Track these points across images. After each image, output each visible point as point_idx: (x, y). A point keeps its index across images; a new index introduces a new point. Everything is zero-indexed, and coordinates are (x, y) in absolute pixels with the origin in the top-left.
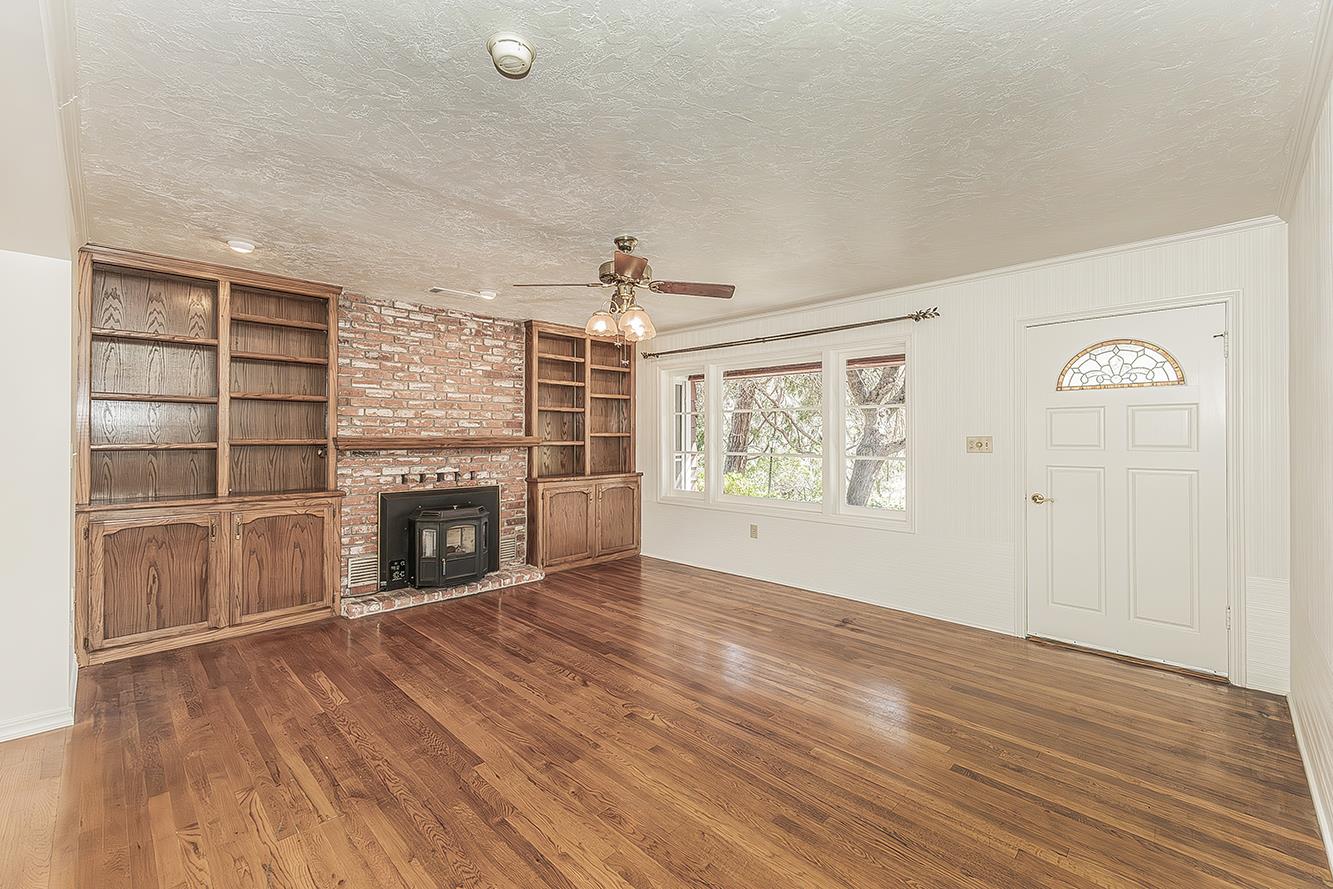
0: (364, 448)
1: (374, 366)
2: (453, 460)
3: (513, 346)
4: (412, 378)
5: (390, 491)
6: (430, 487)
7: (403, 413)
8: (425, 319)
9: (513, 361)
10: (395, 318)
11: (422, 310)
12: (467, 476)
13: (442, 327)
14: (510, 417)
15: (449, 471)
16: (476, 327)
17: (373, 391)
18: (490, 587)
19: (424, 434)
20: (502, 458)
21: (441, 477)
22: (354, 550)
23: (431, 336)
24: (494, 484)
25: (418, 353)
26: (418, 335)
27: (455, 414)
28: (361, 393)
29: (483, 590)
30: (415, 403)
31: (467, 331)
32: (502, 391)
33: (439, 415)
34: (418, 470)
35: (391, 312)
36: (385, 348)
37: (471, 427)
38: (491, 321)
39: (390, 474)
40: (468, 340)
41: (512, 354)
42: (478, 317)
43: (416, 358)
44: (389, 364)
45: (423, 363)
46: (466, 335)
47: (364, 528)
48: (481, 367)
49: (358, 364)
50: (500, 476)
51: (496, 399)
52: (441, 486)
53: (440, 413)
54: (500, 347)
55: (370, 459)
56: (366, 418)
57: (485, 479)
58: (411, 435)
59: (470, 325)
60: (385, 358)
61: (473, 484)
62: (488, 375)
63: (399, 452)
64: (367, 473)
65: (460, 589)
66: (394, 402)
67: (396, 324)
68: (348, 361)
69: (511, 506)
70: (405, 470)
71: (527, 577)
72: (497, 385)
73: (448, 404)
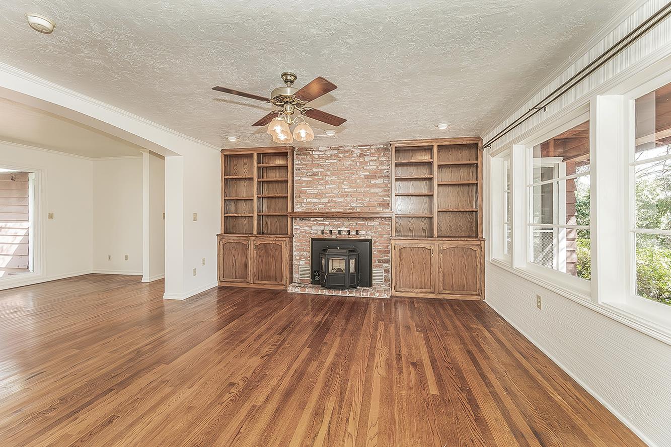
0: (306, 217)
1: (310, 179)
2: (346, 224)
3: (383, 159)
4: (327, 183)
5: (316, 237)
6: (334, 237)
7: (323, 200)
8: (333, 153)
9: (382, 168)
10: (318, 155)
11: (332, 149)
12: (353, 233)
13: (341, 155)
14: (381, 200)
15: (342, 229)
16: (360, 152)
17: (310, 191)
18: (354, 294)
19: (333, 210)
20: (375, 224)
21: (340, 232)
22: (301, 263)
23: (336, 161)
24: (370, 238)
25: (329, 170)
26: (330, 161)
27: (348, 199)
28: (305, 192)
29: (350, 295)
30: (328, 195)
31: (355, 155)
32: (375, 185)
33: (340, 201)
34: (328, 228)
35: (317, 153)
36: (315, 170)
37: (356, 205)
38: (369, 147)
39: (315, 229)
40: (354, 160)
41: (382, 163)
42: (362, 146)
43: (329, 173)
44: (317, 177)
45: (332, 174)
46: (354, 157)
47: (305, 253)
48: (363, 174)
49: (304, 179)
50: (373, 234)
51: (372, 190)
52: (339, 237)
53: (341, 200)
54: (375, 160)
55: (307, 222)
56: (307, 203)
57: (363, 235)
58: (327, 211)
59: (356, 151)
60: (315, 175)
61: (358, 237)
62: (367, 177)
63: (319, 219)
64: (306, 228)
65: (337, 291)
66: (319, 196)
67: (320, 158)
68: (300, 178)
69: (380, 252)
70: (322, 228)
71: (378, 294)
72: (373, 182)
73: (345, 195)
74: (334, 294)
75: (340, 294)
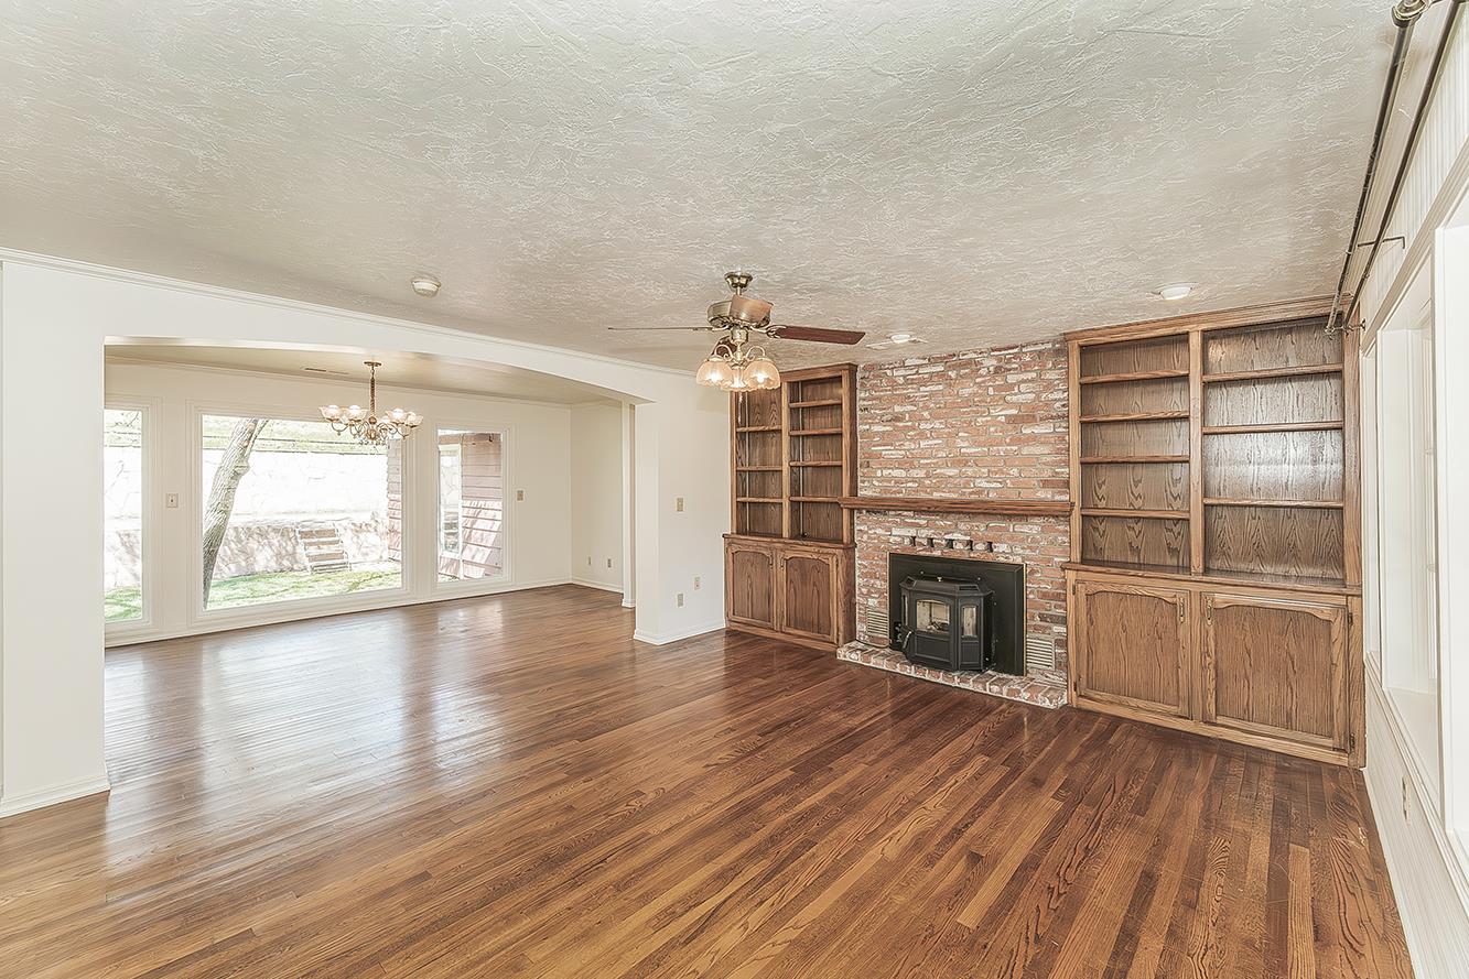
0: (878, 507)
1: (888, 428)
2: (962, 526)
3: (1052, 375)
4: (922, 435)
5: (899, 551)
6: (937, 553)
7: (915, 473)
8: (934, 369)
9: (1051, 397)
10: (904, 377)
11: (932, 361)
12: (980, 547)
13: (952, 374)
14: (1047, 474)
15: (958, 538)
16: (995, 363)
17: (889, 453)
18: (970, 686)
19: (936, 495)
20: (1032, 528)
21: (950, 543)
22: (872, 602)
23: (941, 387)
24: (1019, 561)
25: (927, 408)
26: (928, 389)
27: (970, 471)
28: (879, 456)
29: (962, 686)
30: (926, 461)
31: (983, 371)
32: (1034, 438)
33: (951, 474)
34: (925, 533)
35: (902, 372)
36: (898, 409)
37: (989, 487)
38: (1016, 350)
39: (899, 534)
40: (983, 382)
41: (1049, 386)
42: (999, 350)
43: (926, 414)
44: (901, 424)
45: (934, 417)
46: (982, 376)
47: (878, 582)
48: (1001, 413)
49: (876, 428)
50: (1028, 552)
51: (1025, 451)
52: (948, 553)
53: (952, 472)
54: (1032, 380)
55: (881, 518)
56: (883, 479)
57: (1004, 552)
58: (923, 496)
59: (987, 362)
60: (897, 419)
61: (990, 557)
62: (1011, 420)
63: (905, 513)
64: (879, 531)
66: (907, 463)
67: (908, 382)
68: (868, 427)
69: (1045, 595)
70: (912, 532)
71: (1027, 695)
72: (1028, 431)
73: (962, 461)
74: (927, 678)
75: (940, 681)
